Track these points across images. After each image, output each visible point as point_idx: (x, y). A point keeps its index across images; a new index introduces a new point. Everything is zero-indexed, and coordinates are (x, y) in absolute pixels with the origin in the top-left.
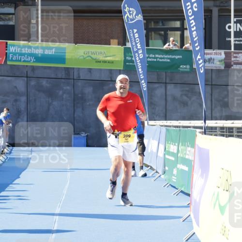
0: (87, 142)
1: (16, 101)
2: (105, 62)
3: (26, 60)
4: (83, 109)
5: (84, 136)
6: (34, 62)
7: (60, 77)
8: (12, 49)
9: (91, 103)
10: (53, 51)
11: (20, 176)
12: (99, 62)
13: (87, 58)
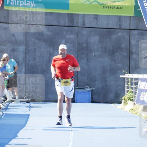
0: (92, 97)
1: (13, 50)
2: (113, 7)
4: (87, 60)
5: (89, 91)
9: (97, 53)
11: (18, 135)
12: (107, 7)
13: (93, 3)
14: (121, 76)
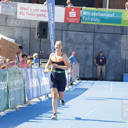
1: (86, 48)
3: (94, 20)
6: (99, 22)
8: (85, 13)
10: (113, 14)
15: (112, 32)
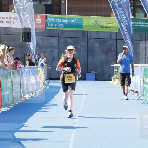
0: (95, 77)
1: (52, 51)
2: (107, 27)
3: (58, 26)
4: (93, 57)
5: (94, 74)
6: (63, 27)
7: (79, 37)
8: (49, 20)
10: (75, 20)
11: (55, 97)
12: (103, 27)
13: (96, 25)
14: (111, 65)
15: (75, 36)
